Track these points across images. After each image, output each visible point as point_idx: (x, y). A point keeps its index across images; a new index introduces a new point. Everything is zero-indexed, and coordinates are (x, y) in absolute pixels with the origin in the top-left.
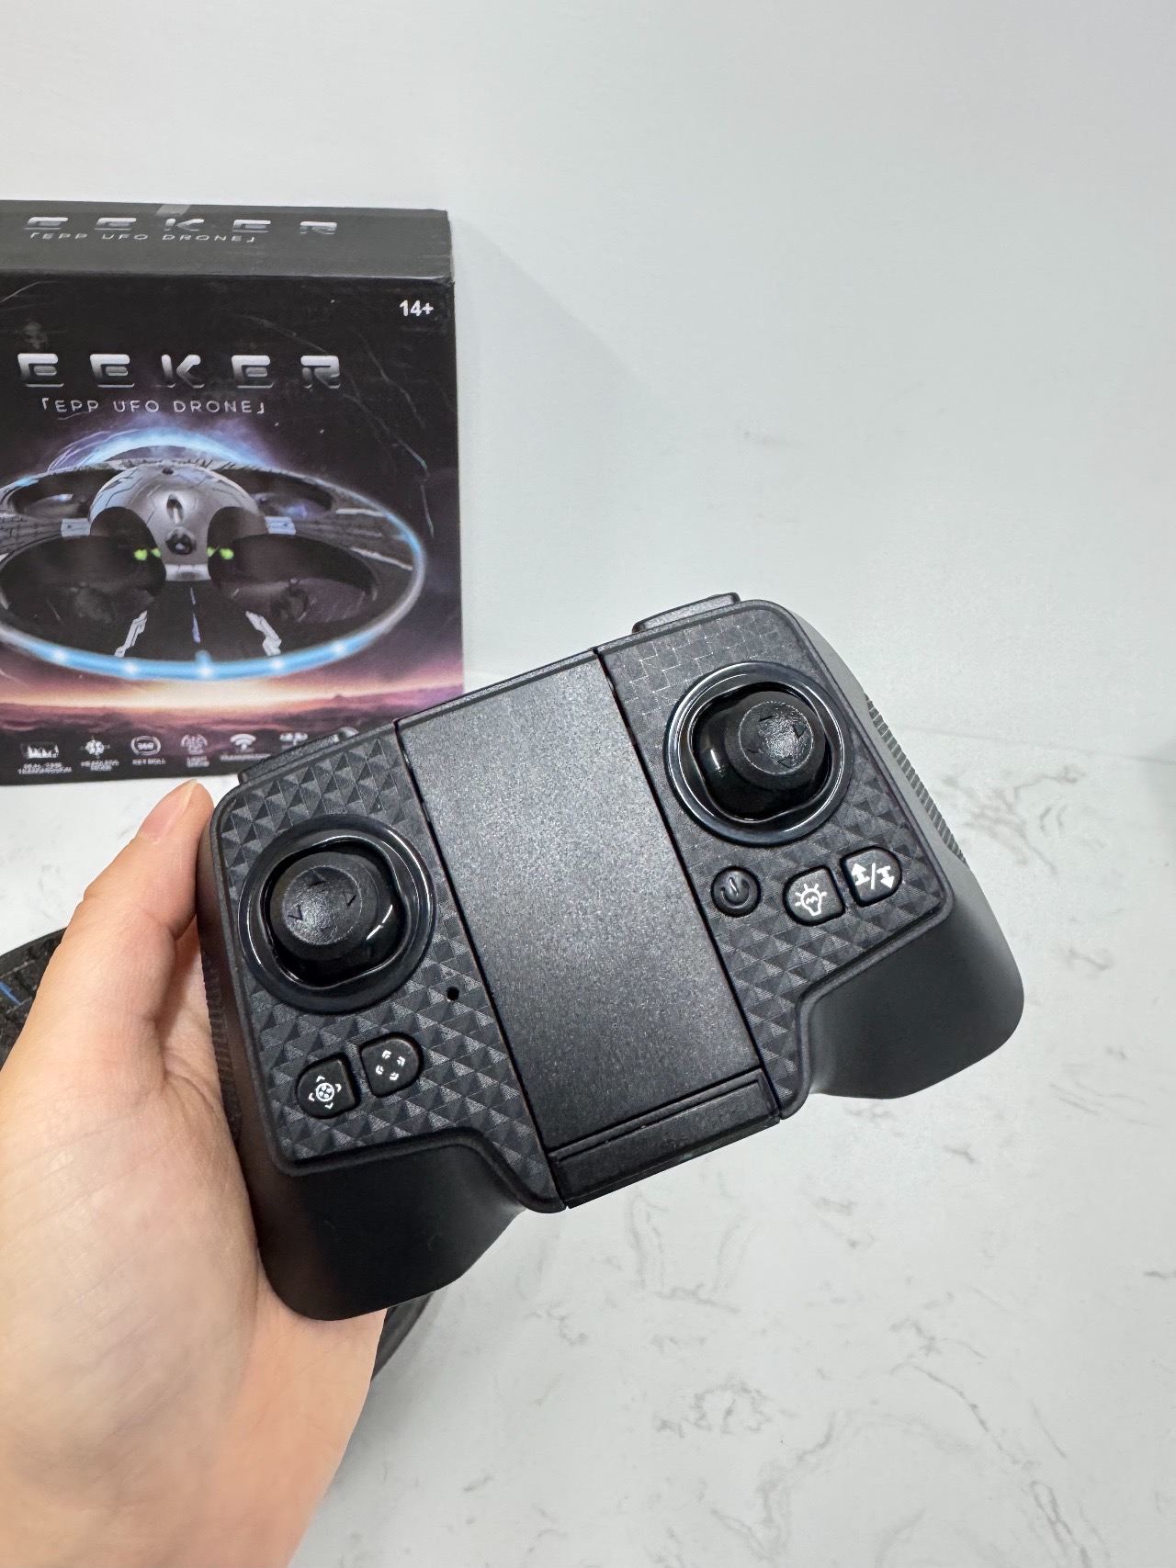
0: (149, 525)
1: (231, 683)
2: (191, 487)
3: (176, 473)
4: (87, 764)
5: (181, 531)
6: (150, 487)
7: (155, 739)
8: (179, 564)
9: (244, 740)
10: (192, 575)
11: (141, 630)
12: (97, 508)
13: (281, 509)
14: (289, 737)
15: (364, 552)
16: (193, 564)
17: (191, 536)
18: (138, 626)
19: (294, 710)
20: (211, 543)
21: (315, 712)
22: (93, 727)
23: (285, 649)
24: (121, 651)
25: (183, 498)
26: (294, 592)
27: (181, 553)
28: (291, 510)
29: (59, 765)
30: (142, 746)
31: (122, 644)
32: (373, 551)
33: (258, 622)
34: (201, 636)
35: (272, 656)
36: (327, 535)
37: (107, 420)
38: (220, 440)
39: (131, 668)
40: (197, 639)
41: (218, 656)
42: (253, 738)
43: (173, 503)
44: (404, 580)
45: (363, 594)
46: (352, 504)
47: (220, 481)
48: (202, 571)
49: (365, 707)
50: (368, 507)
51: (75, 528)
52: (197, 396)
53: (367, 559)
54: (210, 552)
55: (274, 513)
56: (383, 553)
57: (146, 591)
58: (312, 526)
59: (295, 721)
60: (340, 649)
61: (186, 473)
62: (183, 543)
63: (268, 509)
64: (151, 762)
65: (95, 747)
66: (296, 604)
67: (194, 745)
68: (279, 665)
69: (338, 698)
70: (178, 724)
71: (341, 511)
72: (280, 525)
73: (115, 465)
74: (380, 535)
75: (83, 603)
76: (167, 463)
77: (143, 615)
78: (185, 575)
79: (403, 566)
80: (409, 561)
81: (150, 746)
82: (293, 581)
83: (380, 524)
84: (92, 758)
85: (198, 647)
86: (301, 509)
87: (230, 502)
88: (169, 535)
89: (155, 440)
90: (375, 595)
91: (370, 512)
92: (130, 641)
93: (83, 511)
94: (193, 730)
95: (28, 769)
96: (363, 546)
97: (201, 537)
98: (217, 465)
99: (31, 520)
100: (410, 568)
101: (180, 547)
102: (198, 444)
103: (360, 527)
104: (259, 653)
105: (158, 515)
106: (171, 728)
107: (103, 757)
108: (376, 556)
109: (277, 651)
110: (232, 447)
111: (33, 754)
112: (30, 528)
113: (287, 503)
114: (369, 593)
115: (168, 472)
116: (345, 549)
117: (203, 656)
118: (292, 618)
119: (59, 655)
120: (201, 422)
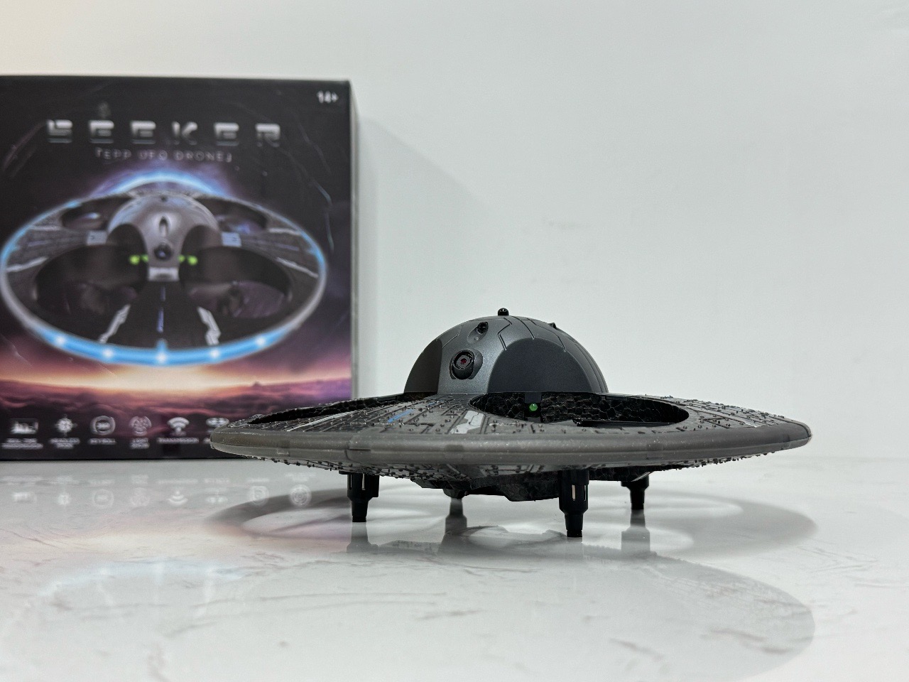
1: (178, 370)
2: (176, 210)
3: (170, 200)
4: (54, 441)
5: (165, 242)
6: (151, 209)
7: (113, 420)
8: (158, 266)
9: (179, 423)
10: (166, 276)
11: (122, 321)
12: (114, 224)
13: (233, 228)
14: (213, 422)
15: (285, 262)
16: (168, 267)
17: (171, 246)
18: (120, 317)
19: (222, 396)
20: (183, 253)
21: (237, 398)
22: (66, 405)
23: (223, 340)
24: (105, 337)
25: (172, 220)
26: (234, 292)
27: (162, 259)
28: (240, 228)
29: (33, 441)
30: (102, 426)
31: (105, 330)
32: (292, 260)
33: (206, 316)
34: (164, 328)
35: (214, 346)
36: (261, 248)
37: (134, 164)
38: (202, 179)
39: (108, 353)
40: (161, 329)
41: (174, 345)
42: (186, 421)
43: (164, 222)
44: (311, 285)
45: (282, 295)
46: (281, 225)
47: (197, 208)
48: (173, 273)
49: (276, 395)
50: (290, 228)
51: (96, 238)
52: (193, 149)
53: (287, 267)
54: (181, 259)
55: (228, 230)
56: (298, 263)
57: (132, 289)
58: (253, 241)
59: (221, 406)
60: (261, 342)
61: (176, 200)
62: (165, 252)
63: (225, 227)
64: (105, 441)
65: (65, 425)
66: (234, 301)
67: (140, 425)
68: (215, 354)
69: (256, 386)
70: (133, 405)
71: (273, 230)
72: (231, 240)
73: (132, 194)
74: (297, 249)
75: (88, 298)
76: (165, 193)
77: (127, 308)
78: (162, 276)
79: (312, 274)
80: (316, 270)
81: (107, 426)
82: (235, 283)
83: (297, 241)
84: (60, 435)
85: (159, 336)
86: (246, 228)
87: (199, 221)
88: (157, 245)
89: (160, 177)
90: (290, 297)
91: (291, 232)
92: (113, 330)
93: (104, 226)
94: (141, 412)
95: (12, 444)
96: (285, 258)
97: (177, 247)
98: (197, 195)
99: (69, 231)
100: (316, 276)
103: (284, 242)
104: (202, 343)
105: (154, 232)
106: (127, 410)
107: (70, 435)
108: (293, 265)
109: (216, 342)
110: (207, 183)
111: (18, 429)
112: (68, 238)
113: (236, 223)
114: (286, 294)
115: (164, 199)
116: (272, 259)
117: (162, 344)
118: (230, 313)
119: (60, 340)
120: (190, 166)
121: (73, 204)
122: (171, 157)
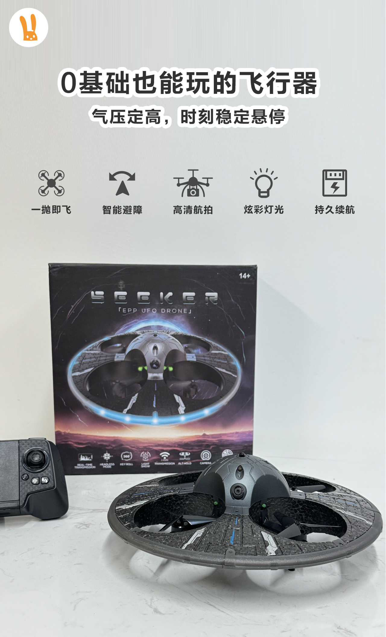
0: (146, 357)
1: (164, 427)
2: (162, 341)
3: (158, 336)
4: (102, 464)
5: (156, 359)
6: (149, 341)
7: (131, 453)
8: (153, 373)
10: (156, 377)
11: (134, 402)
12: (129, 350)
13: (192, 351)
14: (183, 454)
15: (220, 369)
16: (158, 373)
17: (159, 361)
18: (134, 400)
19: (186, 441)
20: (165, 365)
21: (194, 442)
22: (107, 446)
23: (187, 411)
24: (126, 410)
25: (159, 347)
26: (192, 385)
27: (155, 368)
28: (195, 351)
29: (91, 465)
30: (125, 456)
31: (126, 408)
32: (223, 368)
33: (178, 399)
34: (156, 405)
35: (182, 414)
36: (207, 362)
37: (138, 316)
38: (174, 323)
39: (128, 419)
40: (154, 406)
41: (161, 415)
42: (168, 454)
43: (155, 348)
44: (233, 381)
45: (218, 387)
46: (217, 349)
47: (173, 339)
48: (161, 376)
49: (214, 440)
50: (223, 351)
51: (120, 357)
52: (170, 307)
53: (220, 372)
54: (165, 368)
55: (189, 352)
56: (226, 370)
57: (139, 385)
58: (203, 358)
59: (186, 446)
60: (207, 412)
61: (162, 336)
62: (156, 365)
63: (188, 351)
64: (127, 464)
65: (107, 456)
66: (193, 390)
67: (145, 456)
68: (183, 419)
69: (204, 435)
70: (141, 445)
71: (213, 352)
72: (191, 357)
73: (138, 333)
74: (226, 362)
75: (116, 389)
76: (156, 332)
77: (137, 395)
78: (154, 377)
79: (233, 375)
80: (236, 373)
81: (128, 456)
82: (193, 381)
83: (226, 357)
84: (104, 461)
85: (154, 409)
86: (199, 351)
87: (174, 347)
88: (152, 361)
89: (153, 323)
90: (222, 388)
91: (223, 352)
92: (129, 407)
93: (124, 351)
94: (146, 449)
95: (79, 466)
96: (219, 367)
97: (162, 362)
98: (172, 333)
99: (105, 354)
100: (236, 376)
101: (155, 366)
102: (168, 325)
103: (219, 358)
104: (177, 413)
105: (150, 354)
106: (138, 448)
107: (110, 461)
108: (224, 371)
109: (183, 412)
110: (178, 326)
111: (82, 459)
112: (105, 357)
113: (194, 348)
114: (220, 387)
115: (155, 335)
116: (213, 367)
117: (155, 413)
118: (190, 397)
119: (102, 412)
120: (169, 317)
121: (106, 338)
122: (159, 312)
